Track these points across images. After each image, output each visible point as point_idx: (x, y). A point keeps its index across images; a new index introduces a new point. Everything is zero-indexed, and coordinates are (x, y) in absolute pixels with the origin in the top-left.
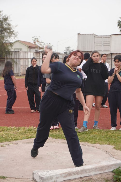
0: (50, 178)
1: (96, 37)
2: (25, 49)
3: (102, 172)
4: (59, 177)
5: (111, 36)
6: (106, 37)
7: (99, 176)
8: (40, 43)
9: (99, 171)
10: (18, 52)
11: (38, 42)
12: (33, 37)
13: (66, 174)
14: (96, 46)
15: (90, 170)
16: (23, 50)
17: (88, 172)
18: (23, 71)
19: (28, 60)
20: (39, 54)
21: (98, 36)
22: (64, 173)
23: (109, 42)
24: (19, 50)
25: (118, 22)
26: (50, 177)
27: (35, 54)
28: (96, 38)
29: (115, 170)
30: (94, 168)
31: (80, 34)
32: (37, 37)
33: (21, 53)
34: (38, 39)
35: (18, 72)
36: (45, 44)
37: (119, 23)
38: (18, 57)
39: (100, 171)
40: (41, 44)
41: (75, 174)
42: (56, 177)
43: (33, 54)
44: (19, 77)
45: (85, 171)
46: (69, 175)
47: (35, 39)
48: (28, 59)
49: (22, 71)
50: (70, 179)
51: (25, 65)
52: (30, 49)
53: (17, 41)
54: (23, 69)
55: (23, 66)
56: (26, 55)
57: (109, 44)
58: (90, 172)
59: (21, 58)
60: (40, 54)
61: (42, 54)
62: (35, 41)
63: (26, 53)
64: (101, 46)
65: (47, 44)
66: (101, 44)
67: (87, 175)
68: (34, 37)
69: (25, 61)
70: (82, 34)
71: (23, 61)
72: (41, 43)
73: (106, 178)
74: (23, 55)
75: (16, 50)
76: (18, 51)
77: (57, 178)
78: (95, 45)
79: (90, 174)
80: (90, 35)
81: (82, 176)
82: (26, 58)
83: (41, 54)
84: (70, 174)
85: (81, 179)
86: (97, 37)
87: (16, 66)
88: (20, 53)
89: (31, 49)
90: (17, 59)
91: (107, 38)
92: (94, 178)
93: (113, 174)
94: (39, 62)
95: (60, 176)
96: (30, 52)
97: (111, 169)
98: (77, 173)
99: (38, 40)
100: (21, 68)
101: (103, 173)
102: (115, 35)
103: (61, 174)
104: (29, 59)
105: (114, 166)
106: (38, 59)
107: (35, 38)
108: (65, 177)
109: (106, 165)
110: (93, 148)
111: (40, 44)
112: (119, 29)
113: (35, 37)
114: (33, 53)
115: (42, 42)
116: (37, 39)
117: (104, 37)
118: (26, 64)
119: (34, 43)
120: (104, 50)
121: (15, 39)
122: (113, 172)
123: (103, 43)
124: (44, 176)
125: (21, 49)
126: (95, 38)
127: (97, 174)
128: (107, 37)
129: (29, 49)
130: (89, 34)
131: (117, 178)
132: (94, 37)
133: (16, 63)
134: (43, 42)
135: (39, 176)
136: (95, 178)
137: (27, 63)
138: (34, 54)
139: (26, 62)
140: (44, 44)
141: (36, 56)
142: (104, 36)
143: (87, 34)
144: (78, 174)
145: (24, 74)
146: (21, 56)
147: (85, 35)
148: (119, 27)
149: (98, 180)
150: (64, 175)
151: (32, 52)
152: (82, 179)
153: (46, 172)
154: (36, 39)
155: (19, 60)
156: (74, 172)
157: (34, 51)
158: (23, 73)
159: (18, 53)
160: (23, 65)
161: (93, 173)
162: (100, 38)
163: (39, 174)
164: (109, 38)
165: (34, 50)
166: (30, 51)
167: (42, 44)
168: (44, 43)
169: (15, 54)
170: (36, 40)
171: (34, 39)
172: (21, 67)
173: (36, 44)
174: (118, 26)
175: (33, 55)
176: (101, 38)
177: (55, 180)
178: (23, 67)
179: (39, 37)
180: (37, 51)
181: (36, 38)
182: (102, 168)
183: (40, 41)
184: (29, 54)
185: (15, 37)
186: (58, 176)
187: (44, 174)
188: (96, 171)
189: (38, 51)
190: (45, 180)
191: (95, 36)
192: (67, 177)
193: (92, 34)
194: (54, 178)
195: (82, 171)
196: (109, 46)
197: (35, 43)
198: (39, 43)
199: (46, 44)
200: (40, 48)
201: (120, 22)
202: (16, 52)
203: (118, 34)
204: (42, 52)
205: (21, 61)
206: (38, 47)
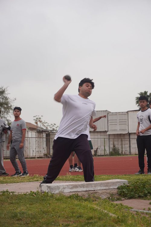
1: (110, 114)
4: (66, 188)
5: (128, 112)
6: (122, 113)
8: (43, 123)
11: (40, 122)
17: (93, 186)
19: (29, 141)
21: (113, 113)
23: (126, 119)
27: (38, 134)
28: (110, 115)
34: (40, 119)
36: (49, 125)
48: (29, 139)
56: (27, 134)
57: (126, 122)
60: (43, 134)
61: (45, 135)
66: (117, 122)
78: (109, 123)
91: (123, 115)
94: (42, 143)
96: (31, 131)
99: (41, 120)
102: (132, 112)
108: (71, 188)
111: (43, 125)
115: (45, 122)
116: (40, 118)
117: (120, 114)
119: (35, 124)
120: (119, 130)
128: (124, 113)
138: (36, 134)
141: (38, 137)
142: (119, 113)
143: (99, 111)
144: (84, 187)
154: (38, 119)
164: (126, 115)
167: (46, 124)
170: (38, 120)
171: (35, 119)
176: (116, 115)
177: (62, 190)
181: (38, 117)
189: (41, 131)
191: (109, 113)
192: (73, 189)
196: (126, 124)
197: (37, 123)
203: (136, 111)
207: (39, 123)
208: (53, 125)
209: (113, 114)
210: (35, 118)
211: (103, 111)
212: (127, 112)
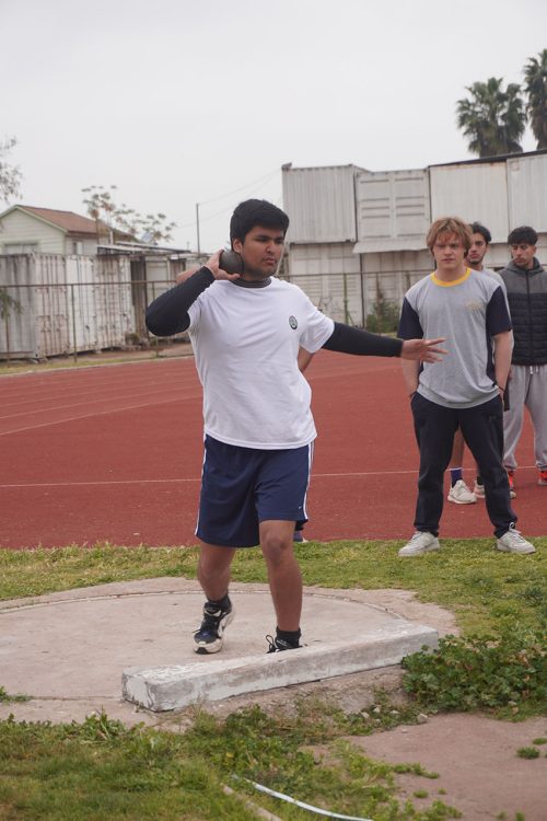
0: (184, 689)
1: (363, 178)
2: (52, 242)
3: (365, 666)
4: (214, 684)
5: (427, 170)
6: (407, 176)
7: (353, 680)
8: (118, 213)
9: (353, 662)
10: (24, 259)
11: (109, 208)
12: (84, 190)
13: (238, 673)
14: (364, 218)
15: (323, 660)
16: (45, 248)
17: (315, 666)
18: (48, 342)
19: (70, 293)
20: (115, 263)
21: (373, 174)
22: (229, 671)
23: (423, 197)
24: (28, 250)
25: (462, 109)
26: (184, 682)
27: (101, 263)
28: (362, 182)
29: (409, 657)
30: (334, 654)
31: (295, 170)
32: (101, 188)
33: (38, 262)
34: (108, 198)
35: (26, 346)
36: (139, 218)
37: (465, 112)
38: (23, 281)
39: (358, 663)
40: (124, 217)
41: (269, 675)
42: (202, 683)
43: (89, 263)
44: (34, 367)
45: (304, 661)
46: (249, 677)
47: (96, 197)
48: (69, 288)
49: (45, 339)
50: (251, 692)
51: (56, 313)
52: (75, 244)
53: (15, 210)
54: (49, 331)
55: (49, 317)
56: (60, 269)
57: (423, 206)
58: (320, 667)
59: (38, 283)
60: (121, 264)
61: (128, 264)
62: (94, 204)
63: (60, 262)
64: (388, 216)
65: (151, 217)
66: (388, 208)
67: (314, 679)
68: (89, 190)
69: (55, 295)
70: (302, 170)
71: (46, 296)
72: (124, 212)
73: (377, 684)
74: (45, 270)
75: (12, 251)
76: (26, 255)
77: (208, 687)
78: (361, 214)
79: (322, 674)
80: (336, 170)
81: (294, 680)
82: (61, 281)
83: (125, 265)
84: (251, 674)
85: (290, 692)
86: (369, 178)
87: (19, 321)
88: (31, 261)
89: (79, 244)
90: (21, 289)
91: (410, 179)
92: (335, 686)
93: (404, 671)
94: (117, 297)
95: (216, 680)
96: (74, 257)
97: (395, 655)
98: (276, 670)
99: (109, 202)
100: (40, 329)
101: (369, 670)
102: (445, 167)
103: (220, 675)
104: (72, 285)
105: (408, 645)
106: (113, 283)
107: (93, 192)
108: (235, 683)
109: (376, 643)
110: (337, 602)
111: (119, 220)
112: (466, 137)
113: (93, 187)
114: (92, 261)
115: (125, 209)
116: (106, 196)
117: (400, 176)
118: (63, 308)
119: (89, 217)
120: (399, 236)
121: (8, 203)
122: (403, 664)
123: (393, 203)
124: (161, 682)
125: (34, 244)
126: (359, 185)
127: (347, 674)
128: (413, 175)
129: (69, 243)
130: (332, 168)
131: (414, 682)
132: (356, 177)
133: (18, 305)
134: (130, 211)
135: (146, 683)
136: (338, 686)
137: (67, 304)
138: (96, 264)
139: (62, 301)
140: (136, 218)
141: (103, 273)
142: (397, 172)
143: (324, 168)
144: (280, 675)
145: (54, 354)
146: (38, 273)
147: (314, 171)
148: (464, 129)
149: (350, 692)
150: (231, 678)
151: (85, 256)
152: (296, 691)
153: (167, 670)
154: (101, 199)
155: (30, 293)
156: (267, 668)
157: (96, 252)
158: (49, 348)
159: (24, 264)
160: (47, 314)
161: (334, 670)
162: (383, 184)
163: (146, 676)
164: (422, 179)
165: (92, 248)
166: (75, 252)
167: (129, 218)
168: (138, 215)
169: (12, 266)
170: (100, 202)
171: (90, 199)
172: (40, 325)
173: (100, 217)
174: (462, 124)
175: (89, 270)
176: (387, 181)
177: (202, 695)
178: (47, 323)
179: (114, 187)
180: (106, 249)
181: (99, 192)
182: (364, 652)
183: (119, 207)
184: (71, 264)
185: (6, 194)
186: (210, 681)
187: (162, 676)
188: (341, 663)
189: (112, 252)
190: (166, 694)
191: (358, 176)
192: (241, 683)
193: (346, 167)
194: (199, 686)
195: (294, 665)
196: (423, 214)
197: (95, 213)
198: (112, 213)
199: (144, 218)
200: (118, 236)
201: (468, 109)
202: (14, 256)
203: (458, 164)
204: (127, 254)
205: (38, 296)
206: (111, 233)
207: (103, 213)
208: (157, 218)
209: (376, 178)
210: (89, 196)
211: (339, 167)
212: (425, 170)
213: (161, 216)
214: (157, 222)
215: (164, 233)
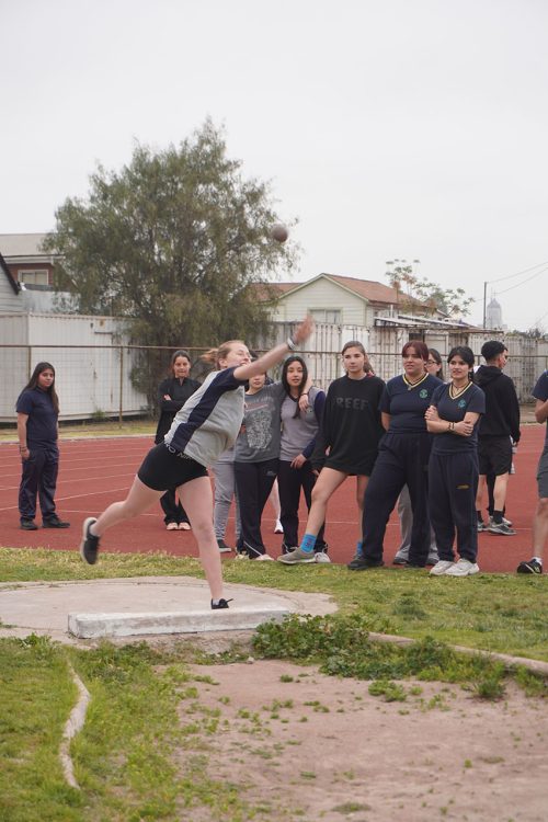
2: (353, 310)
8: (419, 286)
11: (411, 281)
12: (388, 263)
20: (393, 335)
27: (378, 334)
32: (403, 261)
34: (411, 271)
36: (439, 292)
40: (424, 290)
43: (366, 334)
47: (399, 269)
52: (376, 313)
53: (321, 278)
56: (335, 338)
59: (313, 349)
60: (399, 336)
61: (406, 336)
62: (396, 276)
63: (335, 331)
65: (451, 292)
68: (392, 263)
72: (424, 286)
74: (319, 337)
75: (291, 319)
82: (335, 349)
83: (403, 337)
94: (393, 366)
96: (351, 327)
99: (411, 275)
106: (389, 354)
107: (396, 265)
111: (419, 292)
113: (398, 261)
114: (368, 331)
115: (428, 283)
116: (408, 269)
125: (337, 311)
129: (370, 312)
134: (431, 285)
138: (373, 334)
140: (436, 291)
141: (380, 344)
146: (313, 340)
151: (363, 327)
154: (403, 271)
168: (438, 289)
170: (402, 274)
171: (392, 271)
175: (366, 339)
179: (416, 261)
180: (385, 322)
181: (402, 265)
183: (420, 280)
184: (347, 334)
197: (396, 285)
198: (413, 286)
199: (443, 292)
208: (456, 293)
210: (392, 269)
213: (460, 291)
214: (456, 297)
215: (462, 307)
